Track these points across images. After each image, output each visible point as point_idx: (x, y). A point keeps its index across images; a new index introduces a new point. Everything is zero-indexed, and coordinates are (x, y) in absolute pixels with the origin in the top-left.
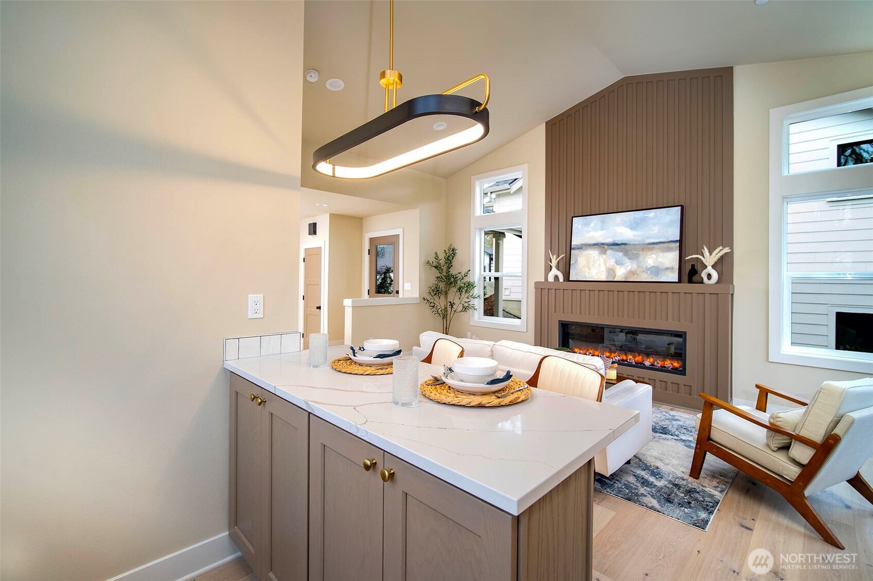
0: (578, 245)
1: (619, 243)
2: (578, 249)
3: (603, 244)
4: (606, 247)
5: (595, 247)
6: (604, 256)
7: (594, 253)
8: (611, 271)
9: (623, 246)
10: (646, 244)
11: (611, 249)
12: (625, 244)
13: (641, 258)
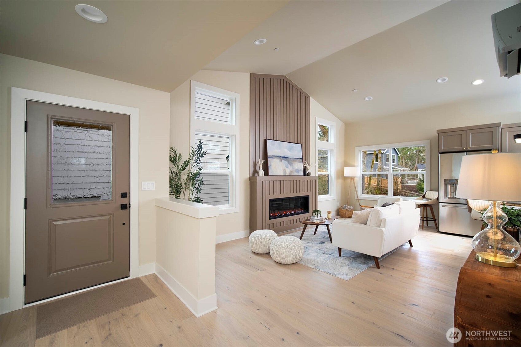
0: (270, 156)
1: (286, 157)
2: (271, 158)
3: (280, 157)
4: (282, 158)
5: (277, 157)
6: (281, 163)
7: (277, 160)
8: (285, 171)
9: (287, 158)
10: (293, 159)
11: (284, 159)
12: (288, 158)
13: (293, 165)
